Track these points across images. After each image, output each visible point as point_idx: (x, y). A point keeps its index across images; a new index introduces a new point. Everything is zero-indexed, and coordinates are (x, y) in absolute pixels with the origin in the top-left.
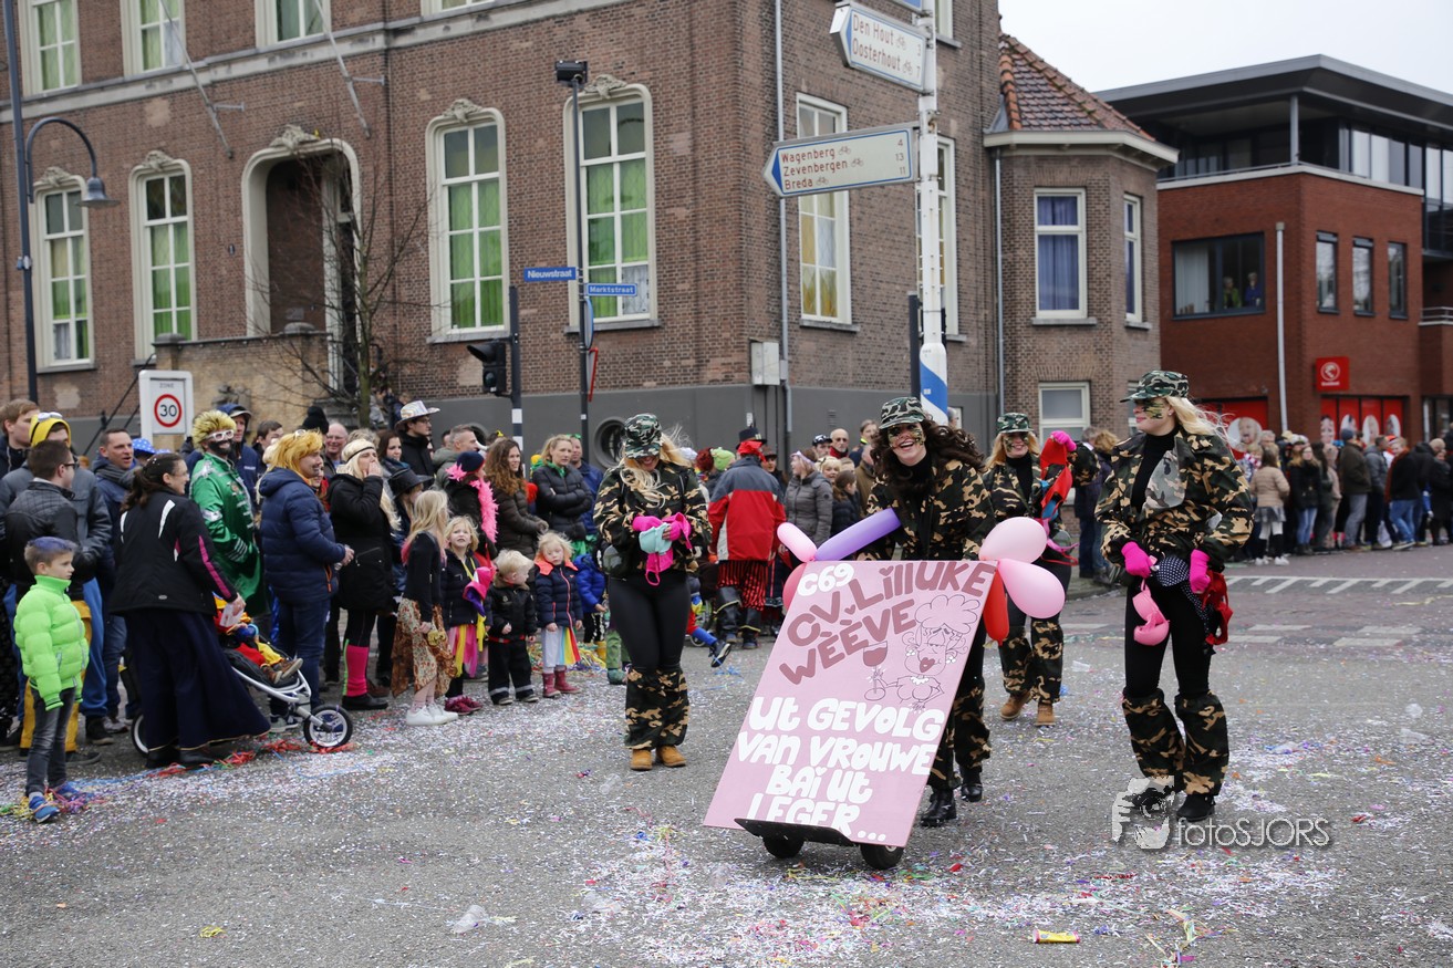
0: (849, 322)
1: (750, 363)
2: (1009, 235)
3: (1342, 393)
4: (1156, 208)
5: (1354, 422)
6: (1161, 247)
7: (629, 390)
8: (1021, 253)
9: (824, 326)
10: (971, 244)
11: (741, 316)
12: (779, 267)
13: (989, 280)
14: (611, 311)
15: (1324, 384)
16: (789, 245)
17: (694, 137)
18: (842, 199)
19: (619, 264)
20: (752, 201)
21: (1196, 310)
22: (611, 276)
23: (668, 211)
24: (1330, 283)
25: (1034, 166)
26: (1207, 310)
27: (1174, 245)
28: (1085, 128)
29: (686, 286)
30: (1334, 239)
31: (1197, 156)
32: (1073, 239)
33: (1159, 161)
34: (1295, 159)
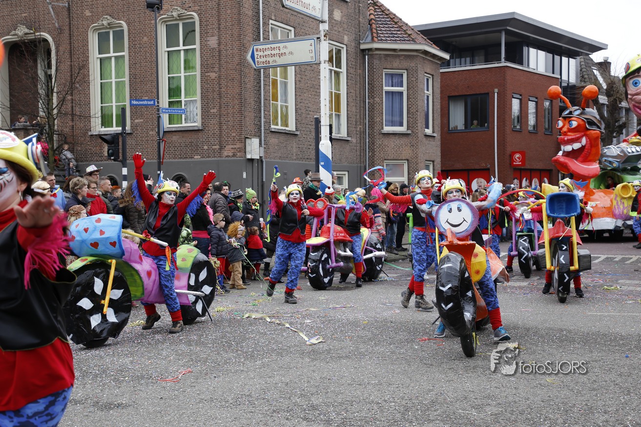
0: (294, 130)
1: (245, 148)
2: (371, 90)
3: (523, 168)
4: (439, 81)
5: (528, 181)
6: (441, 98)
7: (187, 160)
8: (377, 99)
9: (282, 131)
10: (354, 95)
11: (241, 126)
12: (260, 102)
13: (362, 112)
14: (179, 122)
15: (514, 163)
16: (265, 92)
17: (219, 39)
18: (291, 71)
19: (183, 99)
20: (247, 71)
21: (459, 128)
22: (179, 104)
23: (206, 74)
24: (518, 117)
25: (383, 59)
26: (464, 128)
27: (448, 97)
28: (407, 42)
29: (215, 111)
30: (520, 97)
31: (460, 57)
32: (401, 93)
33: (441, 59)
34: (503, 60)
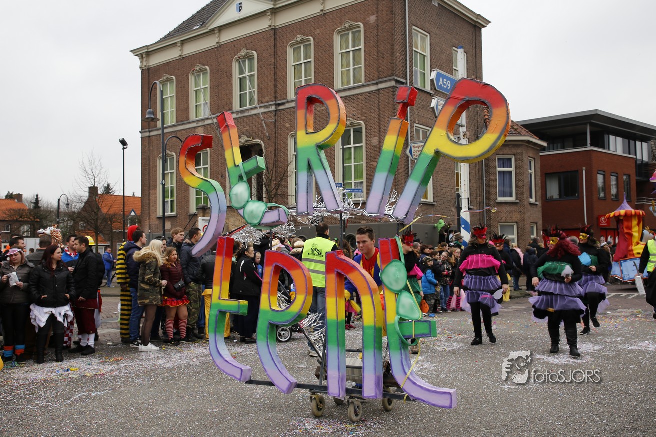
0: (432, 201)
2: (487, 171)
3: (607, 227)
4: (539, 162)
5: (612, 237)
6: (541, 176)
7: (356, 224)
8: (492, 177)
9: (423, 202)
10: (474, 174)
13: (480, 187)
15: (601, 224)
17: (380, 139)
19: (353, 181)
21: (554, 198)
22: (350, 185)
23: (370, 163)
24: (602, 188)
26: (558, 197)
27: (546, 175)
28: (514, 135)
30: (604, 173)
31: (554, 143)
32: (510, 173)
33: (540, 146)
34: (588, 145)
